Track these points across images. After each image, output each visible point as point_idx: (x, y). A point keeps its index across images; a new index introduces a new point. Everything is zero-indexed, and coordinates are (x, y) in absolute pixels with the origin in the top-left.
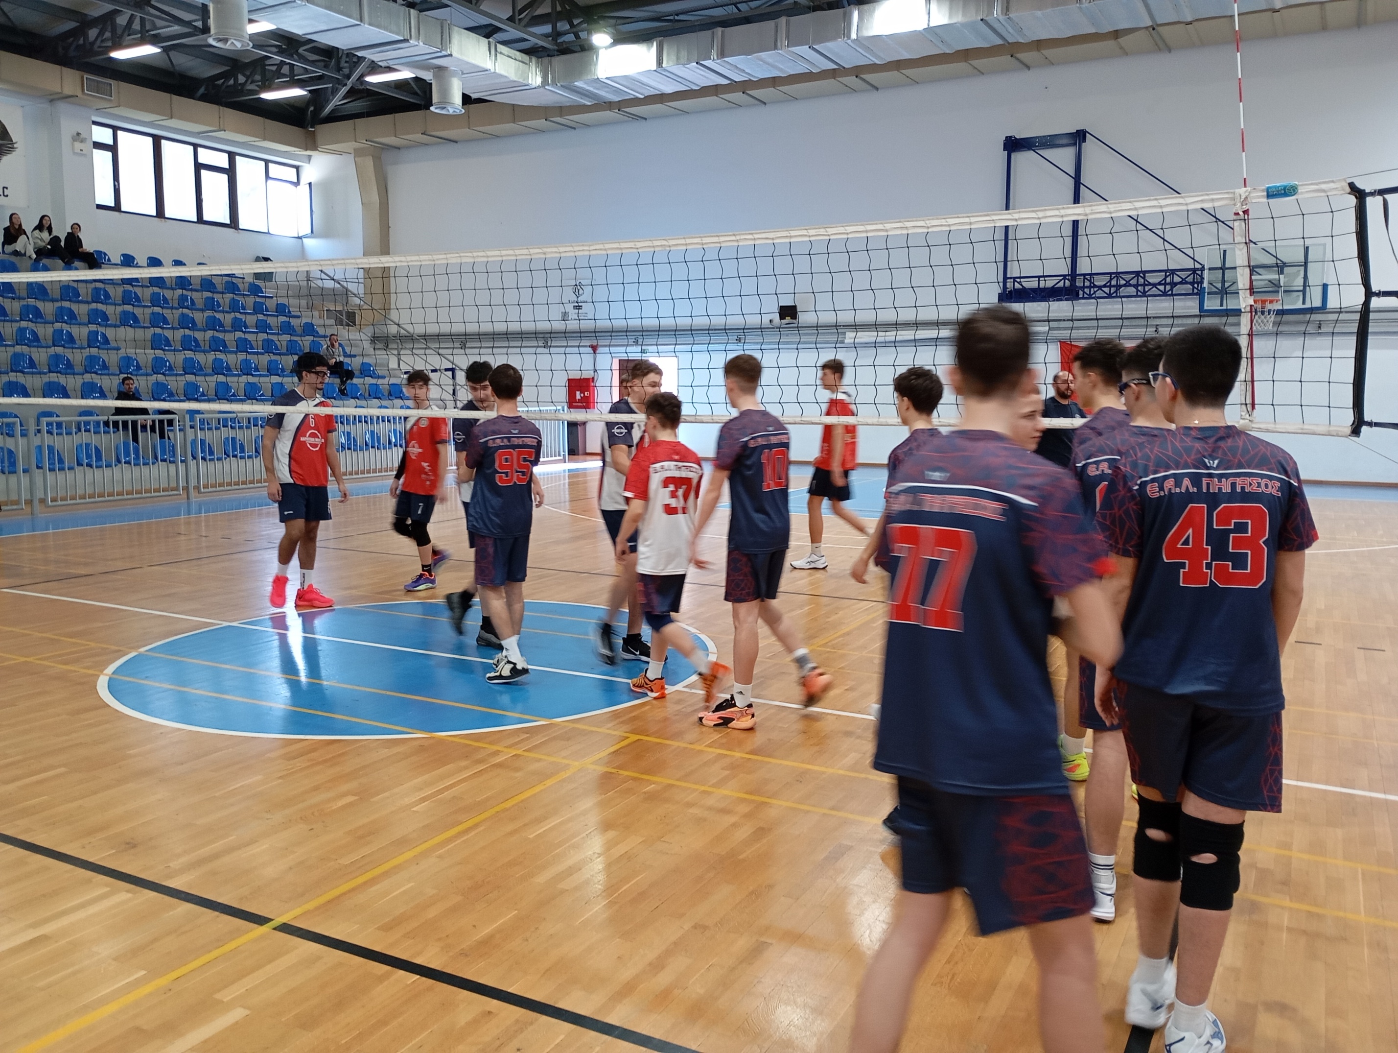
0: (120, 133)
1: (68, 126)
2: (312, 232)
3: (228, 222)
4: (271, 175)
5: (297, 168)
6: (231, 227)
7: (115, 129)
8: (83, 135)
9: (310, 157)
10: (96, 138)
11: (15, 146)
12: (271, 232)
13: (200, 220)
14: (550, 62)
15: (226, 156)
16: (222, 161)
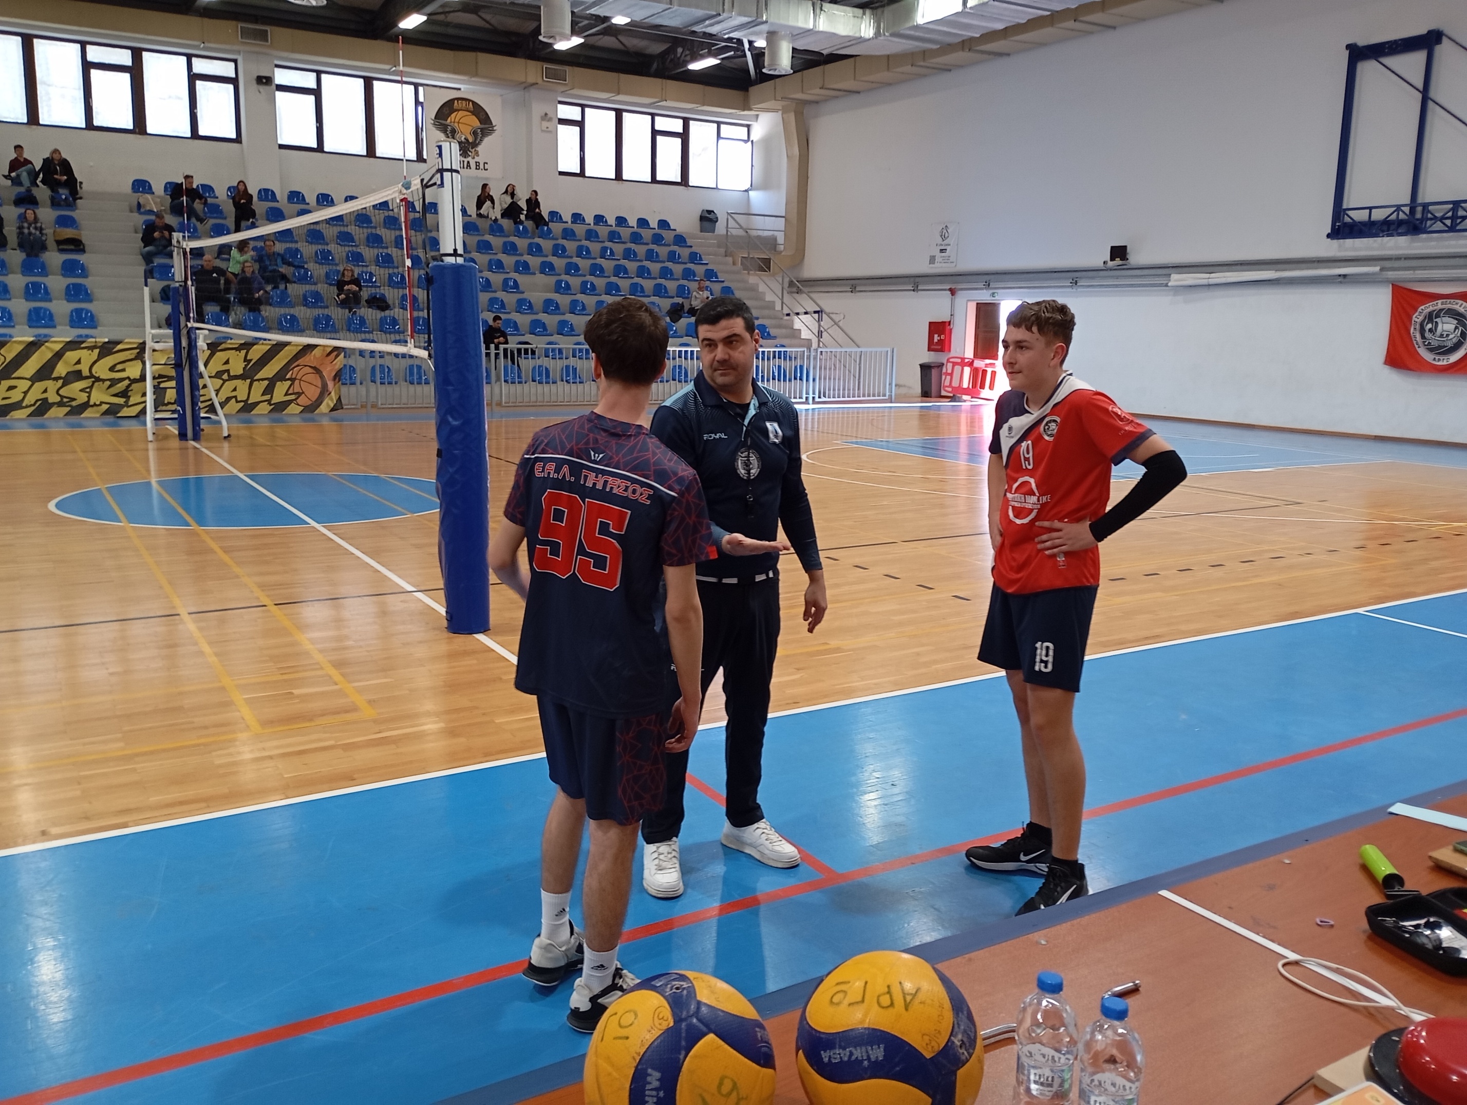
0: (587, 110)
1: (538, 109)
2: (751, 186)
3: (679, 180)
4: (722, 135)
5: (748, 126)
6: (682, 185)
7: (583, 107)
8: (550, 115)
9: (757, 116)
10: (561, 115)
11: (495, 128)
12: (719, 187)
13: (654, 180)
14: (883, 12)
15: (681, 121)
16: (677, 126)
